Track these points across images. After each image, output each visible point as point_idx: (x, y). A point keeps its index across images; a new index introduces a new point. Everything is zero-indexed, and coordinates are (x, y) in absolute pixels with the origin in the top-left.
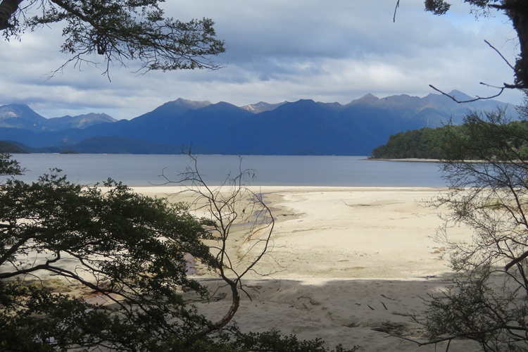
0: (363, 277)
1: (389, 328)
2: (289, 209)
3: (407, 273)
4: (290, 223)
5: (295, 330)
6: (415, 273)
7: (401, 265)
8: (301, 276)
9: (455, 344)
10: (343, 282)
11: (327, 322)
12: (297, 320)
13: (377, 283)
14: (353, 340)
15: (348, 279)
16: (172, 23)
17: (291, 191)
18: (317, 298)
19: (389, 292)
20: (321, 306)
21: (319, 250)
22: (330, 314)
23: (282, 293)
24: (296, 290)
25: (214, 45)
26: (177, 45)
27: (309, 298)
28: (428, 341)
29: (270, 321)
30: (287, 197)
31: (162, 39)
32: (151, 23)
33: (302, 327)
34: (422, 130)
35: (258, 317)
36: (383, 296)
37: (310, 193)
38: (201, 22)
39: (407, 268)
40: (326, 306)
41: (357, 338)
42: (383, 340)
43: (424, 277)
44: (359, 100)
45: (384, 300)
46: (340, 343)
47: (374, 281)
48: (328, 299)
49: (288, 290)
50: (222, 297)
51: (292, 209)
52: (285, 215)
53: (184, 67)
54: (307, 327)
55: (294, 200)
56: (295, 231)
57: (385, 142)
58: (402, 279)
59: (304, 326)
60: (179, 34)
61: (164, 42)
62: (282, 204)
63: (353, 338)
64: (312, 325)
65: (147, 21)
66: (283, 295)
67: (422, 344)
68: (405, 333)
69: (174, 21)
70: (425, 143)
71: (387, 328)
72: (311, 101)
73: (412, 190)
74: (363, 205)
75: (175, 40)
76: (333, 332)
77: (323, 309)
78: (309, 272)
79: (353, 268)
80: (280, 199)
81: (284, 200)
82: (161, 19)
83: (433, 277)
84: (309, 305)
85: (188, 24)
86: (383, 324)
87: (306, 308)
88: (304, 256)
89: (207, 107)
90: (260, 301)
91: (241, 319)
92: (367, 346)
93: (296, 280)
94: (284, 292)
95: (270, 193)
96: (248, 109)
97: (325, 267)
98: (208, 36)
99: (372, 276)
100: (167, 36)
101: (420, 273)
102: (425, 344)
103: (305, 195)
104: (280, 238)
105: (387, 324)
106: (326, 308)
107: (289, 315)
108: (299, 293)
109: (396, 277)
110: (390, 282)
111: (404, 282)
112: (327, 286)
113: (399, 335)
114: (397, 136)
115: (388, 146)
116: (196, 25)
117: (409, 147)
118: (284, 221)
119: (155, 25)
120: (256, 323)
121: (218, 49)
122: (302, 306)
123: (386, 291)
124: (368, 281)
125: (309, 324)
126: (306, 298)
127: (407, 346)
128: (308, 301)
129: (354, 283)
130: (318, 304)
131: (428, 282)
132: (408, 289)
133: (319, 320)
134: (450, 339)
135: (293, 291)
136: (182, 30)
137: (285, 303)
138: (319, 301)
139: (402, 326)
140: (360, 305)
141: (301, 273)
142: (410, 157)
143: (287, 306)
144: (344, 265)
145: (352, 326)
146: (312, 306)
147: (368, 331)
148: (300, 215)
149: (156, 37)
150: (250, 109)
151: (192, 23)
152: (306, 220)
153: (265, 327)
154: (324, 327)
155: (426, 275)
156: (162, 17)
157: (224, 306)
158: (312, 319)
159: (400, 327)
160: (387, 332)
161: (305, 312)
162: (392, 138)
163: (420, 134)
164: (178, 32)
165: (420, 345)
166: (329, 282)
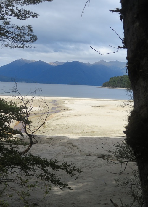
0: (95, 136)
1: (104, 157)
2: (66, 107)
3: (113, 134)
4: (66, 113)
5: (65, 157)
6: (117, 135)
7: (111, 131)
8: (70, 135)
9: (130, 164)
10: (86, 138)
11: (78, 154)
12: (66, 152)
13: (100, 139)
14: (89, 161)
15: (89, 136)
16: (14, 26)
17: (68, 100)
18: (75, 144)
19: (105, 142)
20: (77, 147)
21: (77, 124)
22: (80, 150)
23: (61, 141)
24: (67, 141)
25: (32, 37)
26: (16, 36)
27: (72, 144)
28: (119, 162)
29: (55, 153)
30: (66, 102)
31: (10, 33)
32: (5, 26)
33: (68, 156)
34: (124, 76)
35: (50, 151)
36: (102, 143)
37: (76, 101)
38: (27, 26)
39: (113, 133)
40: (79, 147)
41: (90, 160)
42: (101, 161)
43: (120, 136)
44: (98, 62)
45: (103, 145)
46: (83, 162)
47: (99, 137)
48: (80, 144)
49: (63, 140)
50: (36, 143)
51: (68, 107)
52: (64, 109)
53: (20, 47)
54: (70, 156)
55: (69, 103)
56: (68, 116)
57: (108, 80)
58: (111, 137)
59: (69, 155)
60: (17, 32)
61: (10, 35)
62: (63, 105)
63: (89, 160)
64: (72, 155)
65: (3, 25)
66: (61, 143)
67: (116, 163)
68: (110, 159)
69: (15, 26)
70: (124, 81)
71: (103, 157)
72: (78, 62)
73: (118, 101)
74: (97, 106)
75: (15, 34)
76: (81, 158)
77: (78, 148)
78: (73, 133)
79: (91, 132)
80: (63, 103)
81: (64, 103)
82: (9, 24)
83: (124, 136)
84: (72, 147)
85: (21, 27)
86: (101, 155)
87: (70, 148)
88: (71, 126)
89: (33, 62)
90: (52, 145)
91: (43, 152)
92: (94, 164)
93: (67, 136)
94: (62, 141)
95: (59, 100)
96: (51, 64)
97: (80, 131)
98: (30, 33)
99: (99, 135)
100: (12, 32)
101: (119, 135)
102: (117, 163)
103: (74, 101)
104: (62, 119)
105: (103, 155)
106: (79, 148)
107: (63, 151)
108: (68, 142)
109: (108, 136)
110: (106, 138)
111: (111, 138)
112: (80, 139)
113: (107, 159)
114: (113, 78)
115: (109, 82)
116: (25, 28)
117: (118, 83)
118: (64, 112)
119: (7, 27)
120: (49, 154)
121: (34, 39)
122: (69, 147)
123: (104, 141)
124: (96, 138)
125: (71, 154)
126: (71, 144)
127: (111, 164)
128: (72, 145)
129: (91, 138)
130: (75, 146)
131: (121, 139)
132: (113, 141)
133: (75, 153)
134: (128, 161)
135: (65, 141)
136: (19, 30)
137: (62, 145)
138: (76, 145)
139: (109, 156)
140: (93, 147)
141: (69, 133)
142: (118, 87)
143: (63, 147)
144: (87, 131)
145: (89, 155)
146: (73, 147)
147: (95, 158)
148: (71, 109)
149: (7, 32)
150: (52, 64)
151: (23, 27)
152: (73, 112)
153: (53, 155)
154: (77, 156)
155: (121, 136)
156: (10, 23)
157: (36, 146)
158: (73, 152)
159: (108, 156)
160: (103, 158)
161: (70, 149)
162: (111, 79)
163: (123, 78)
164: (16, 31)
165: (115, 163)
166: (81, 138)
